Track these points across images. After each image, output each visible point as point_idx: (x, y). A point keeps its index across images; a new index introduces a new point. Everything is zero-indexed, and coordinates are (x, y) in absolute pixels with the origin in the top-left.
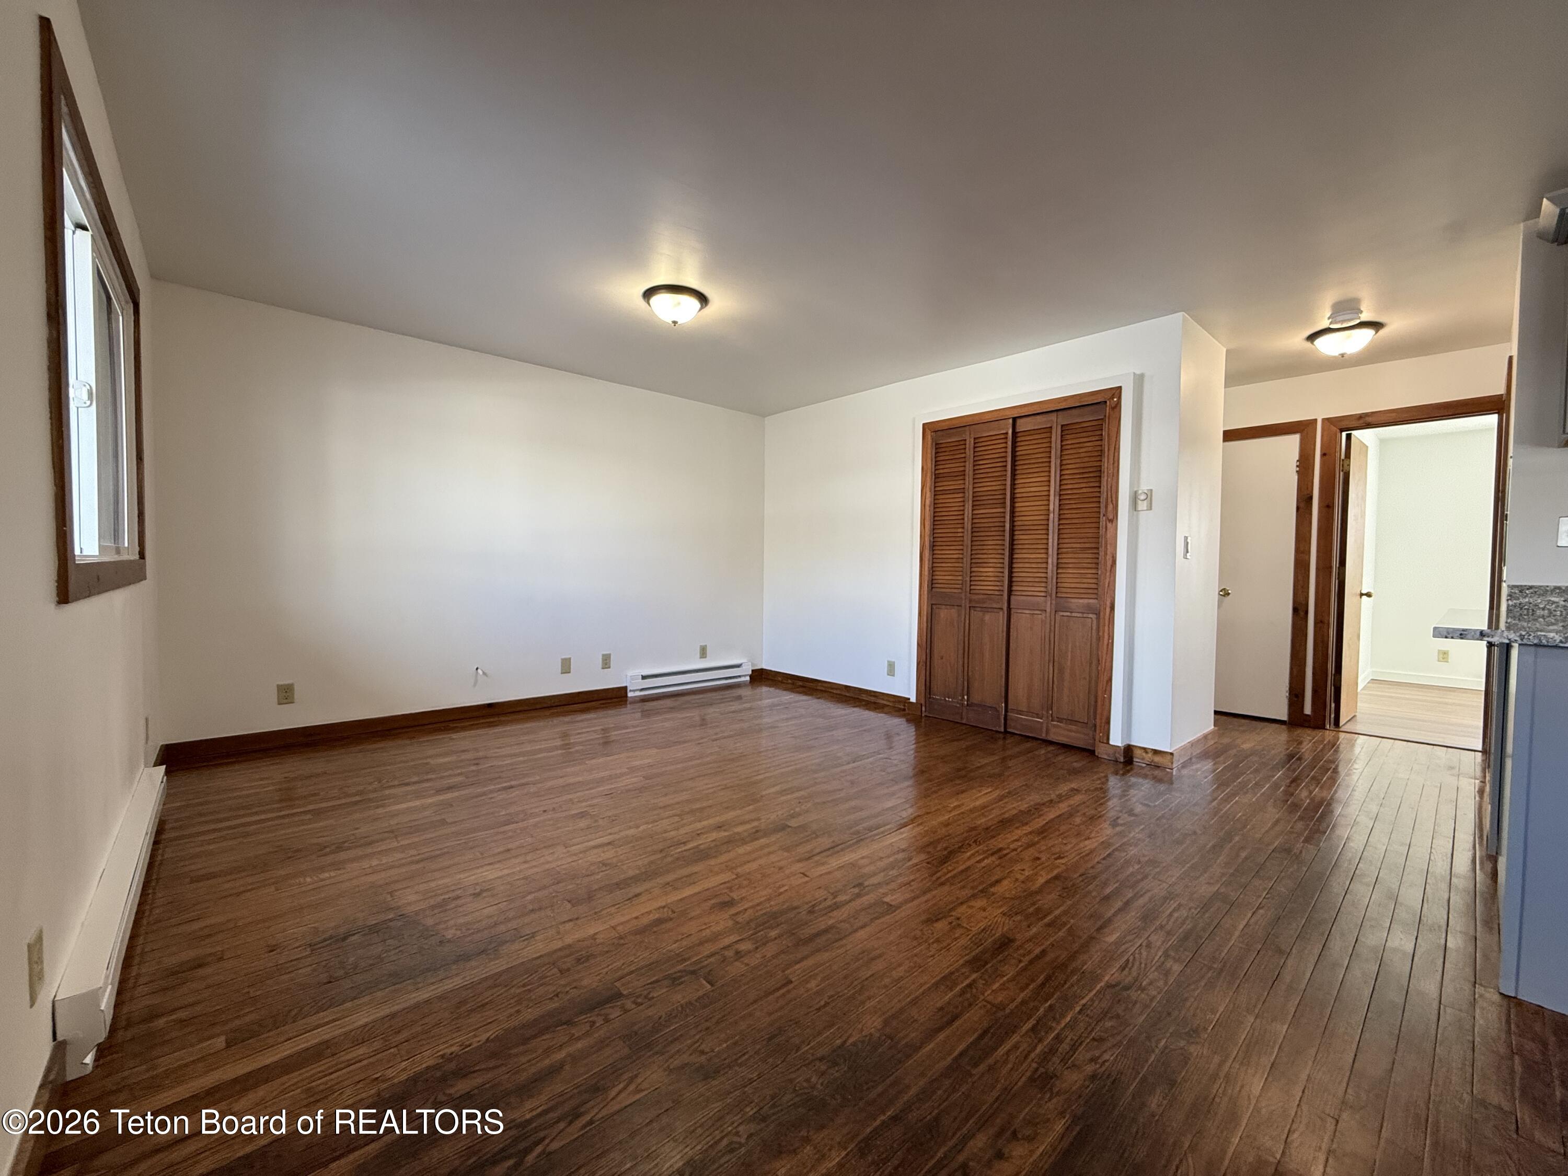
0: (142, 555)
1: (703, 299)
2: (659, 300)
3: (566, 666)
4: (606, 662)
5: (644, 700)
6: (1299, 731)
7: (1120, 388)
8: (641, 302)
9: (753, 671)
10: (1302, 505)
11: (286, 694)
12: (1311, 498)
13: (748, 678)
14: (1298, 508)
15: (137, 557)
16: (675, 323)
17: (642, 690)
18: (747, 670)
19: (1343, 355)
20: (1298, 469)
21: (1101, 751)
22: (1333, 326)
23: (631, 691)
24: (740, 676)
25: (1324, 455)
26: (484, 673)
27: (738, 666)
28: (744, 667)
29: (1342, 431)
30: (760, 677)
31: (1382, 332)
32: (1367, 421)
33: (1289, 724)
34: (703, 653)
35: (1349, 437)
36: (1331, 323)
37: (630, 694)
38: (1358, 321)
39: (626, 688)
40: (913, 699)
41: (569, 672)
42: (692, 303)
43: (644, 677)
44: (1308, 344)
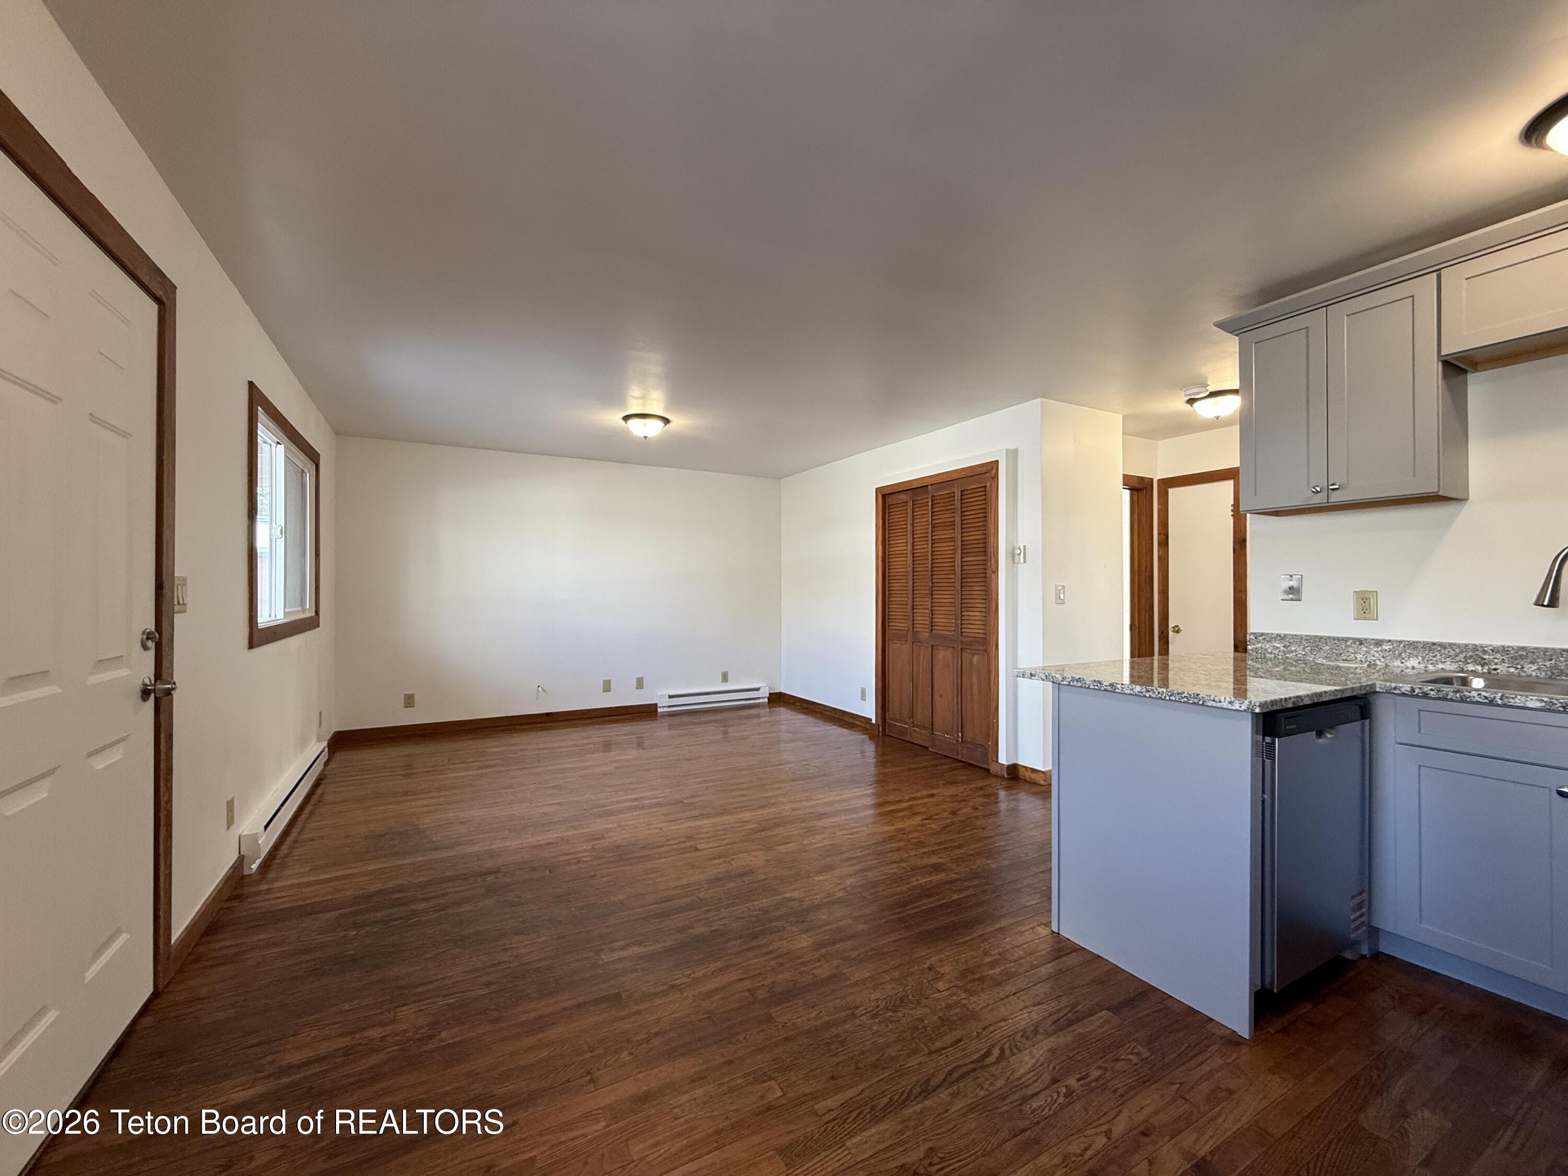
0: (317, 613)
2: (633, 423)
3: (607, 686)
4: (640, 684)
5: (672, 715)
7: (997, 461)
9: (770, 694)
10: (1237, 547)
13: (766, 700)
15: (314, 614)
16: (645, 437)
17: (669, 707)
18: (764, 693)
19: (1217, 418)
21: (993, 768)
23: (660, 707)
24: (759, 698)
26: (543, 689)
27: (758, 689)
28: (761, 690)
30: (777, 699)
34: (725, 677)
37: (659, 710)
38: (1211, 391)
39: (656, 704)
40: (874, 721)
41: (609, 691)
42: (658, 426)
43: (670, 697)
44: (1191, 409)
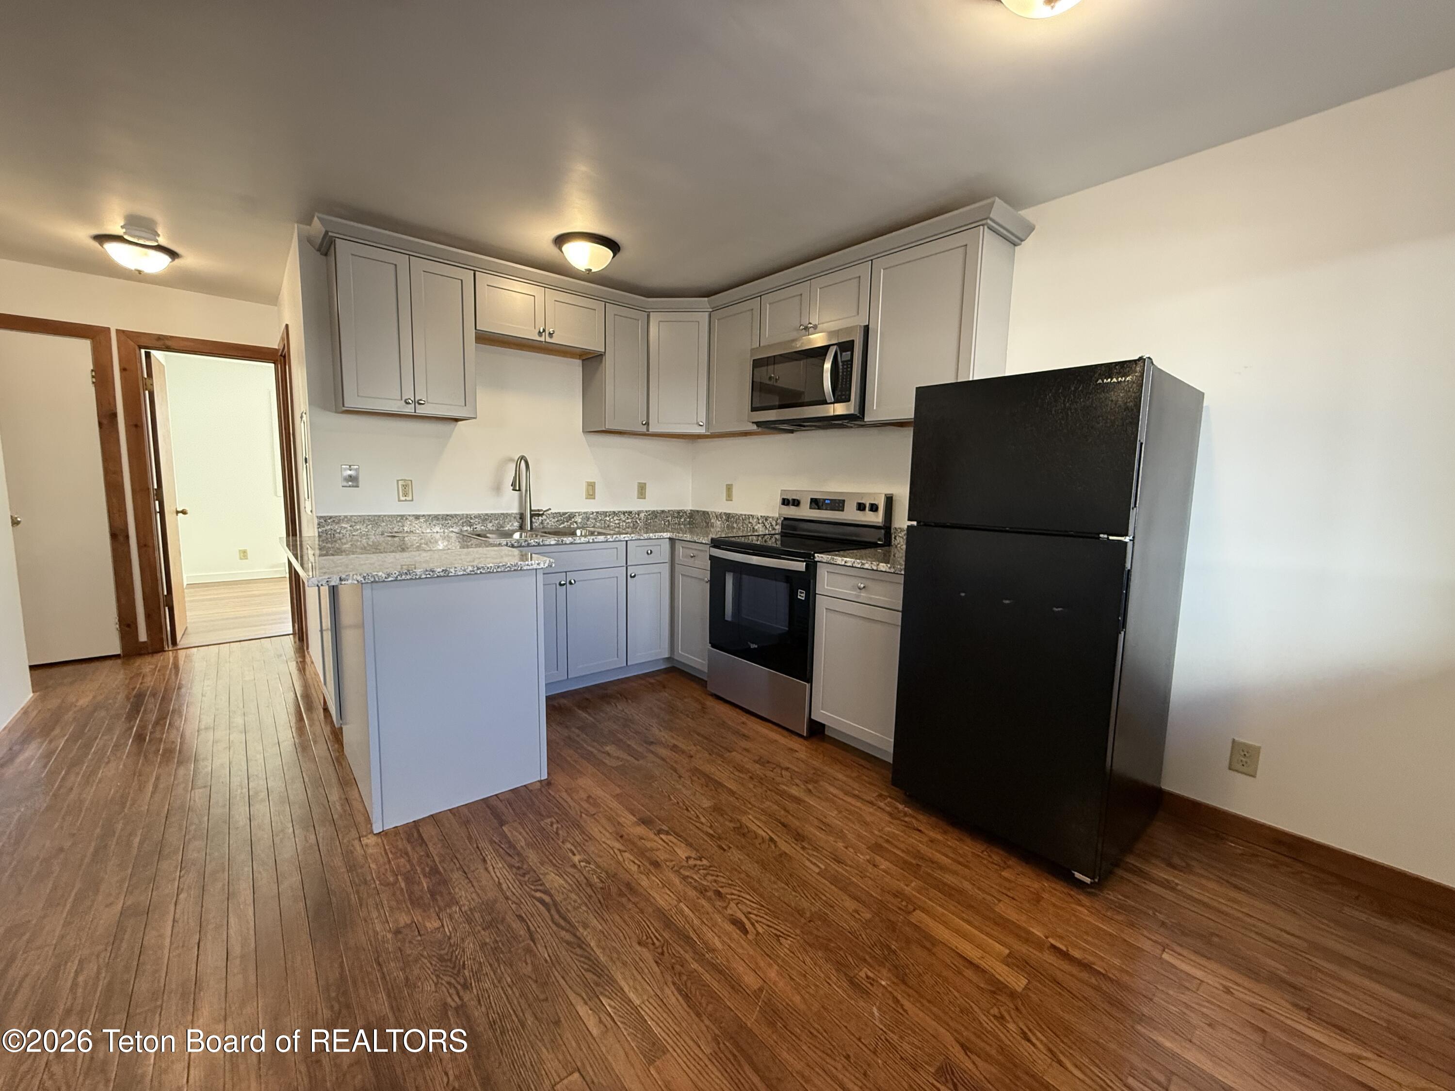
6: (138, 662)
12: (114, 415)
14: (100, 424)
19: (138, 271)
20: (94, 380)
22: (126, 237)
25: (123, 370)
29: (140, 347)
31: (179, 262)
33: (124, 656)
35: (148, 355)
36: (125, 233)
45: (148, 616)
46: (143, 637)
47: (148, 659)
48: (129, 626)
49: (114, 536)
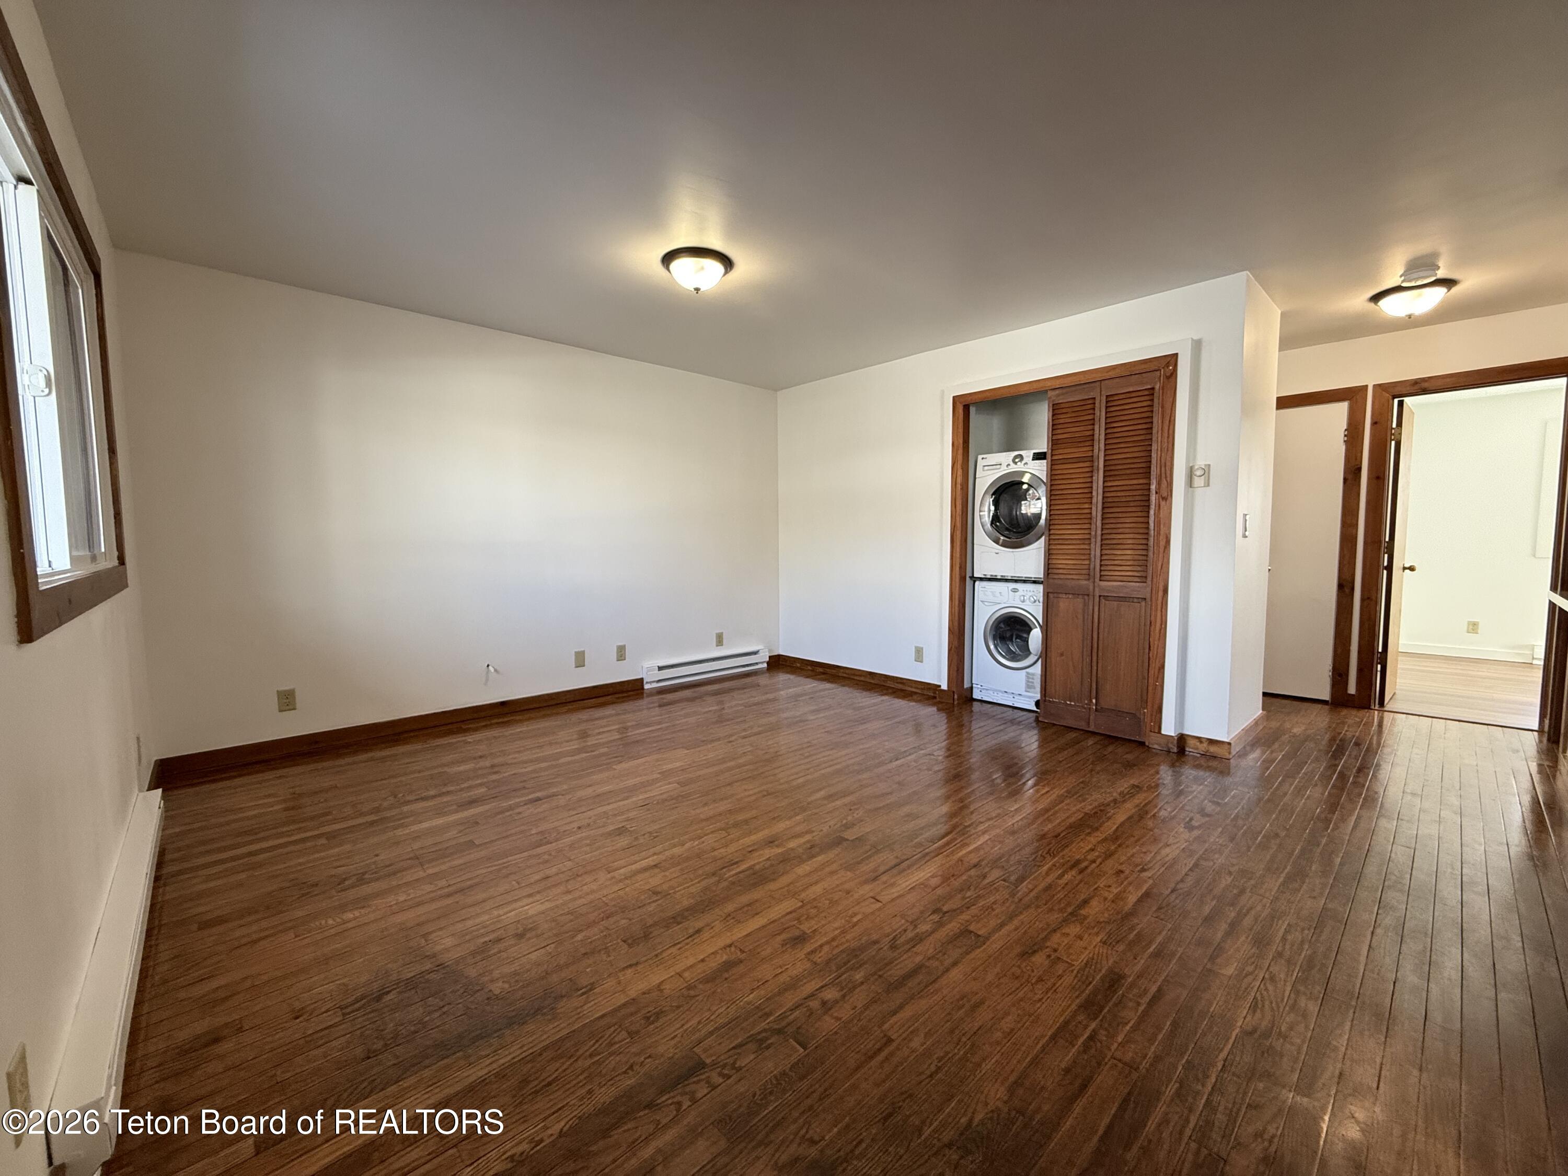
0: (122, 560)
1: (727, 262)
2: (681, 265)
3: (580, 660)
4: (621, 654)
5: (661, 691)
6: (1344, 712)
7: (1177, 354)
8: (660, 269)
9: (770, 657)
10: (1350, 477)
11: (287, 700)
12: (1359, 469)
13: (765, 665)
14: (1345, 480)
15: (116, 563)
16: (697, 290)
17: (659, 681)
18: (764, 657)
19: (1410, 316)
20: (1346, 439)
21: (1152, 741)
22: (1404, 285)
23: (647, 683)
24: (757, 664)
25: (1374, 423)
26: (496, 670)
27: (755, 653)
28: (761, 654)
29: (1394, 397)
30: (778, 663)
31: (1455, 290)
32: (1422, 387)
33: (1332, 703)
34: (720, 640)
35: (1401, 404)
36: (1403, 282)
37: (646, 687)
38: (1433, 279)
39: (642, 679)
40: (944, 687)
41: (584, 666)
42: (716, 267)
43: (660, 668)
44: (1372, 305)
45: (1360, 670)
46: (1352, 689)
47: (1354, 712)
48: (1340, 675)
49: (1341, 586)
